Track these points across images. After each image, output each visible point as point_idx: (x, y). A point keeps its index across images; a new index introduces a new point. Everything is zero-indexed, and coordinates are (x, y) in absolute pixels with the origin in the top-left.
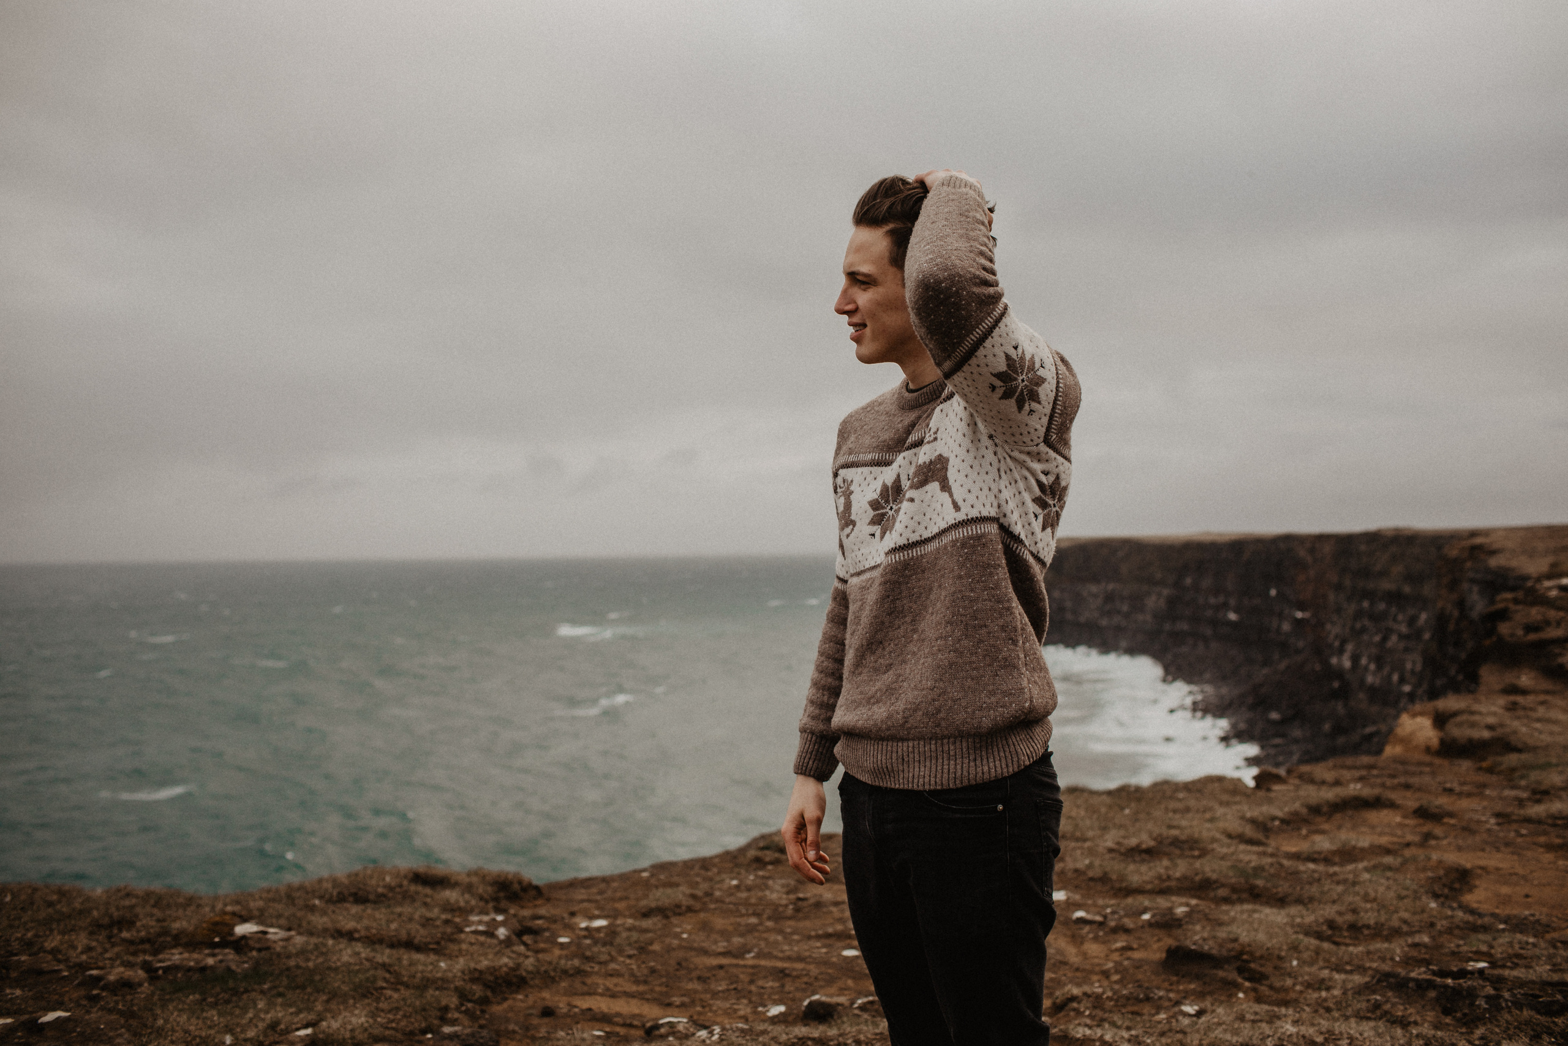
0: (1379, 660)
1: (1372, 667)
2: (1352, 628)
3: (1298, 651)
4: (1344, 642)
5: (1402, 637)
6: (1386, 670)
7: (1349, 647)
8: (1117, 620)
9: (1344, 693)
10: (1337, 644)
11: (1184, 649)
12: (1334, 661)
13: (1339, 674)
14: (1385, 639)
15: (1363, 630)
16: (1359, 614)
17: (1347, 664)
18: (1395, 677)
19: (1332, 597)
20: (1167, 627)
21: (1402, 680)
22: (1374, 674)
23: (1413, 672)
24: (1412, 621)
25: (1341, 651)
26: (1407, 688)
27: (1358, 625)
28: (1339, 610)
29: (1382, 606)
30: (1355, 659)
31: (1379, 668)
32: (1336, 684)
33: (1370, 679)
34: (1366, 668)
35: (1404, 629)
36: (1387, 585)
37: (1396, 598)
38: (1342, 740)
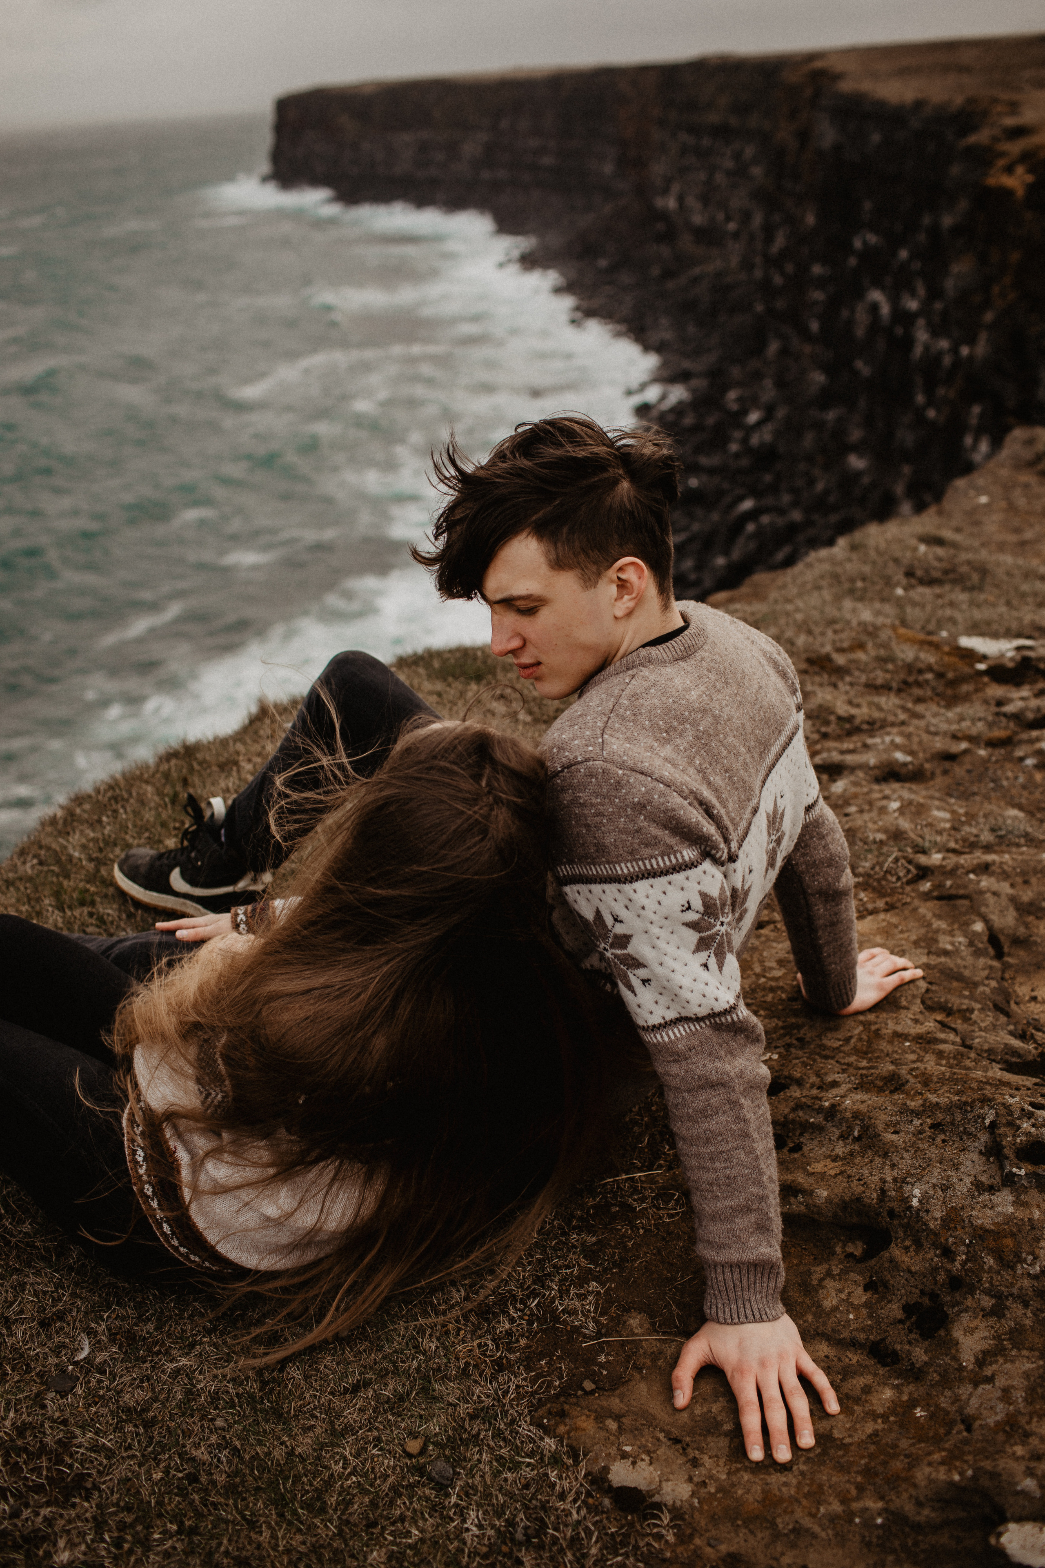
0: (705, 199)
1: (698, 206)
2: (678, 167)
3: (621, 194)
4: (668, 181)
5: (728, 173)
6: (712, 209)
7: (676, 188)
8: (433, 171)
9: (669, 236)
10: (662, 184)
12: (659, 202)
13: (664, 216)
14: (711, 176)
15: (689, 168)
16: (685, 151)
17: (671, 203)
18: (721, 215)
19: (656, 133)
20: (486, 175)
21: (728, 219)
22: (700, 213)
23: (738, 209)
24: (737, 156)
25: (665, 191)
26: (732, 226)
27: (684, 163)
28: (663, 148)
29: (706, 142)
30: (681, 199)
31: (705, 207)
32: (660, 226)
34: (692, 208)
35: (729, 164)
36: (713, 118)
37: (722, 132)
38: (670, 285)
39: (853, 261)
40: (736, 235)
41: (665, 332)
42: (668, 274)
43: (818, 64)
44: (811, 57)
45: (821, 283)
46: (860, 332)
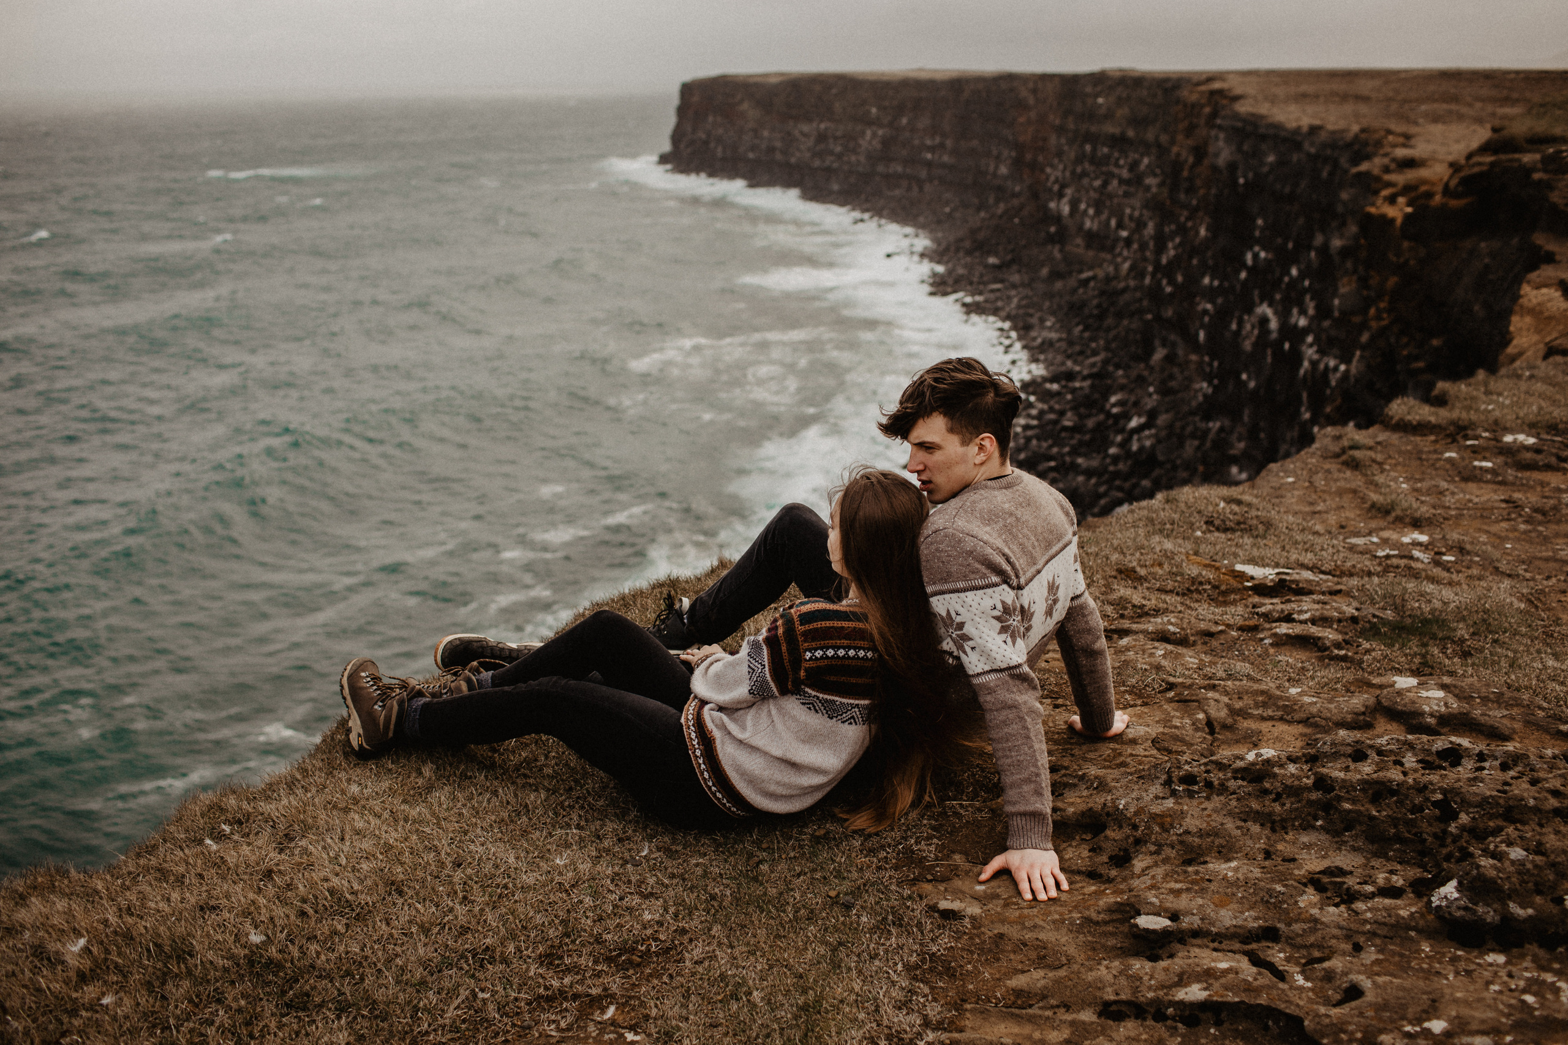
0: (1098, 205)
1: (1091, 211)
2: (1073, 172)
3: (1015, 195)
4: (1063, 187)
5: (1122, 181)
6: (1104, 217)
7: (1069, 191)
8: (829, 160)
9: (1061, 238)
10: (1056, 188)
11: (897, 192)
12: (1052, 205)
13: (1058, 219)
14: (1105, 184)
15: (1084, 174)
16: (1079, 160)
17: (1066, 209)
18: (1113, 223)
19: (1053, 140)
20: (880, 168)
21: (1120, 226)
22: (1092, 219)
23: (1131, 217)
24: (1133, 166)
25: (1061, 195)
26: (1123, 233)
27: (1079, 170)
28: (1060, 154)
29: (1104, 150)
30: (1074, 204)
31: (1098, 213)
32: (1053, 229)
33: (1088, 224)
34: (1085, 211)
35: (1125, 173)
36: (1111, 129)
37: (1119, 142)
38: (1059, 285)
39: (1243, 275)
40: (1128, 242)
41: (1049, 331)
42: (1056, 275)
43: (1217, 85)
44: (1211, 78)
45: (1210, 294)
46: (1247, 345)
